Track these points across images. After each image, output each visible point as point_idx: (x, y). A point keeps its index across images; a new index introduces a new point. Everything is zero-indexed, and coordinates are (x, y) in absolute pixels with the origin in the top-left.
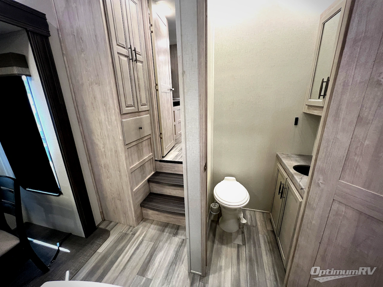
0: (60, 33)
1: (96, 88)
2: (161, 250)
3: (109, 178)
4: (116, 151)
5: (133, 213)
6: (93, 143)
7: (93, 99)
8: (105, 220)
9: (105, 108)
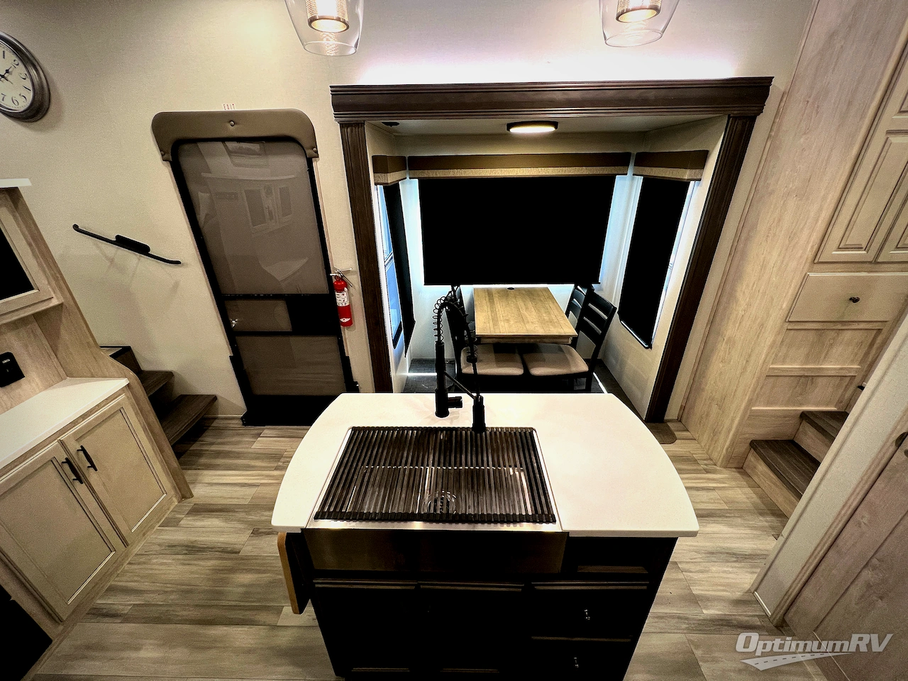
0: (785, 99)
1: (792, 203)
2: (731, 525)
3: (725, 362)
4: (762, 325)
5: (728, 443)
6: (732, 295)
7: (776, 222)
8: (680, 421)
9: (787, 242)
